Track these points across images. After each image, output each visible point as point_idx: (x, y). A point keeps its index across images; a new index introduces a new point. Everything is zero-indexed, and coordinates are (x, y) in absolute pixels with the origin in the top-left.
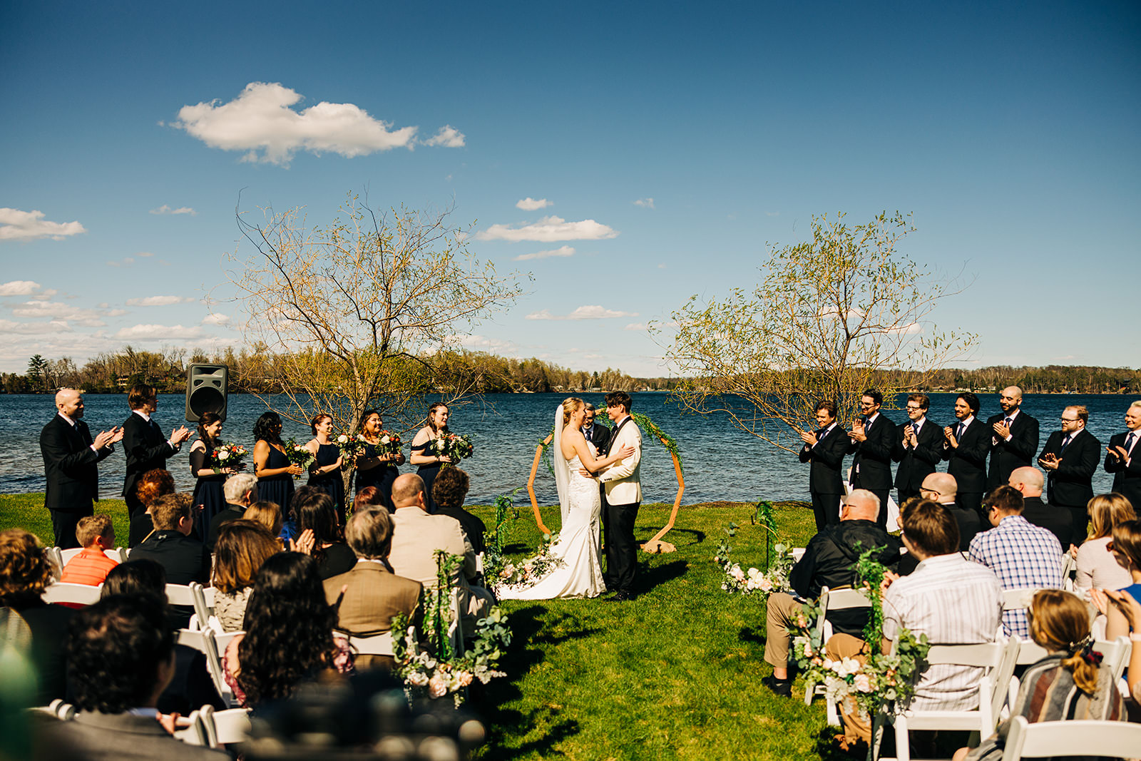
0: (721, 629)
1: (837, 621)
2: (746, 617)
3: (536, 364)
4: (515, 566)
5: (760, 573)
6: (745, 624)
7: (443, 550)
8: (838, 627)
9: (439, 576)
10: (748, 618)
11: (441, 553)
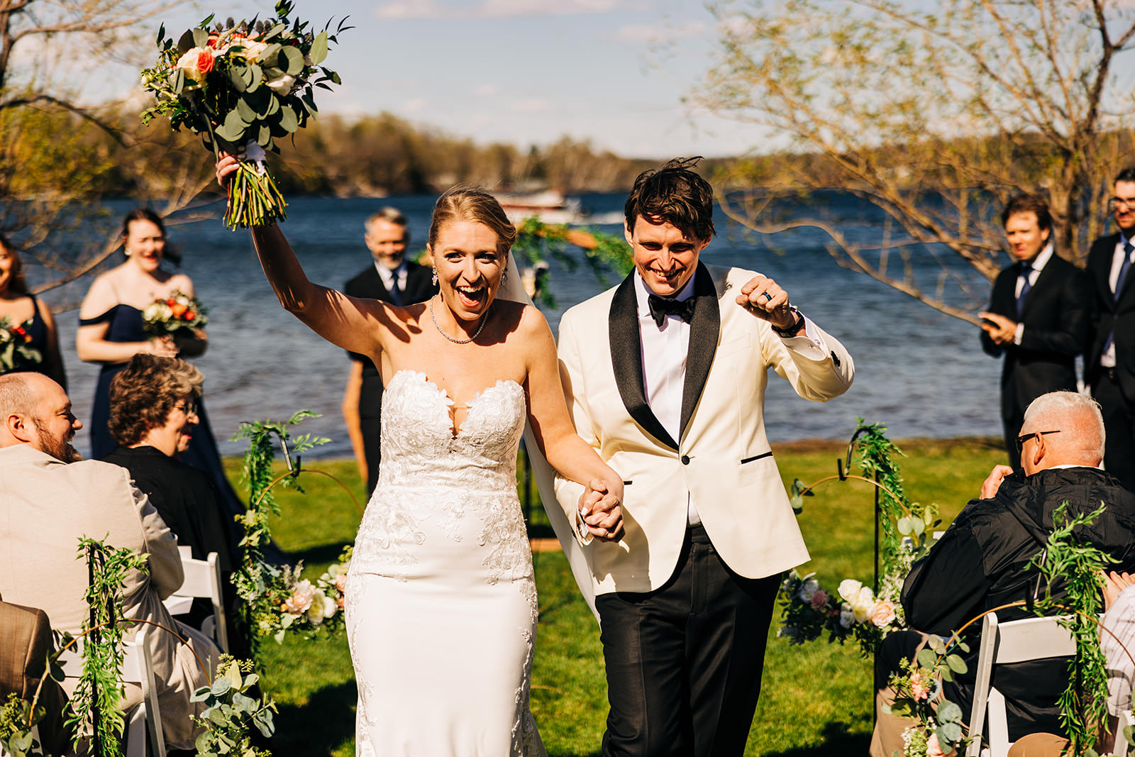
0: (776, 721)
1: (1016, 690)
2: (837, 693)
3: (389, 126)
4: (314, 583)
5: (866, 589)
6: (833, 709)
7: (97, 540)
8: (1020, 702)
9: (90, 600)
10: (841, 697)
11: (94, 547)
